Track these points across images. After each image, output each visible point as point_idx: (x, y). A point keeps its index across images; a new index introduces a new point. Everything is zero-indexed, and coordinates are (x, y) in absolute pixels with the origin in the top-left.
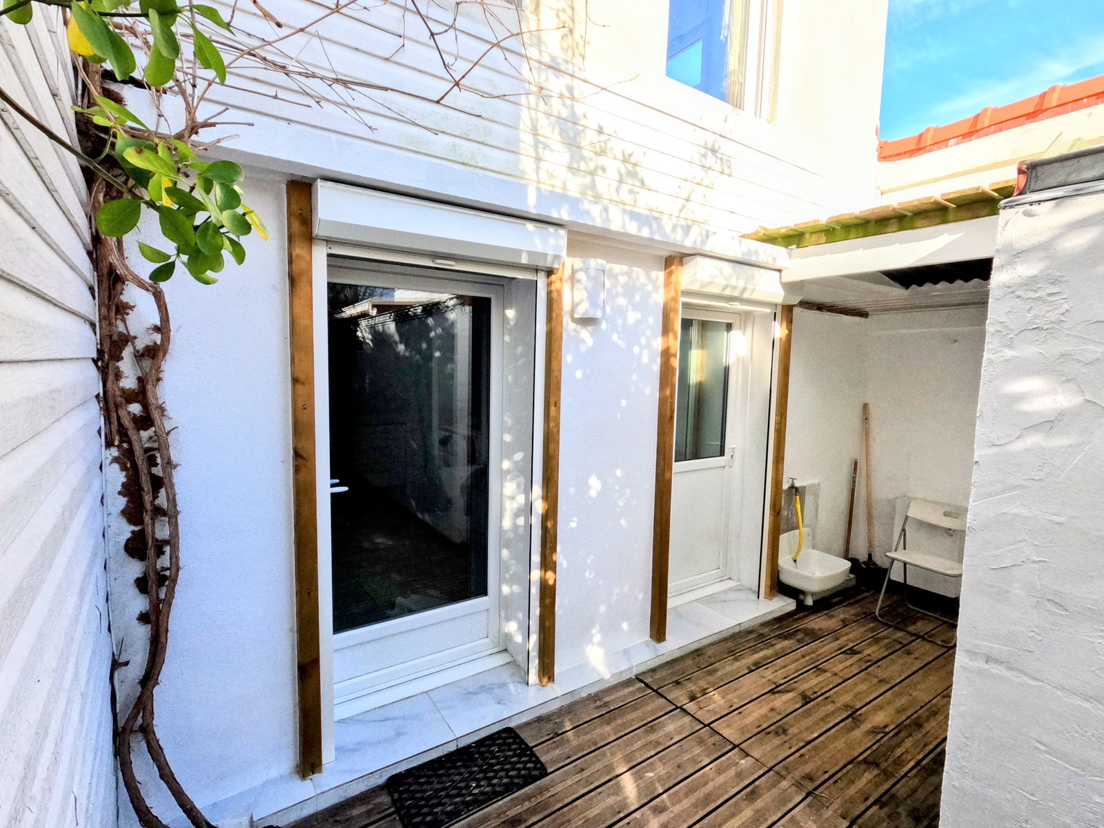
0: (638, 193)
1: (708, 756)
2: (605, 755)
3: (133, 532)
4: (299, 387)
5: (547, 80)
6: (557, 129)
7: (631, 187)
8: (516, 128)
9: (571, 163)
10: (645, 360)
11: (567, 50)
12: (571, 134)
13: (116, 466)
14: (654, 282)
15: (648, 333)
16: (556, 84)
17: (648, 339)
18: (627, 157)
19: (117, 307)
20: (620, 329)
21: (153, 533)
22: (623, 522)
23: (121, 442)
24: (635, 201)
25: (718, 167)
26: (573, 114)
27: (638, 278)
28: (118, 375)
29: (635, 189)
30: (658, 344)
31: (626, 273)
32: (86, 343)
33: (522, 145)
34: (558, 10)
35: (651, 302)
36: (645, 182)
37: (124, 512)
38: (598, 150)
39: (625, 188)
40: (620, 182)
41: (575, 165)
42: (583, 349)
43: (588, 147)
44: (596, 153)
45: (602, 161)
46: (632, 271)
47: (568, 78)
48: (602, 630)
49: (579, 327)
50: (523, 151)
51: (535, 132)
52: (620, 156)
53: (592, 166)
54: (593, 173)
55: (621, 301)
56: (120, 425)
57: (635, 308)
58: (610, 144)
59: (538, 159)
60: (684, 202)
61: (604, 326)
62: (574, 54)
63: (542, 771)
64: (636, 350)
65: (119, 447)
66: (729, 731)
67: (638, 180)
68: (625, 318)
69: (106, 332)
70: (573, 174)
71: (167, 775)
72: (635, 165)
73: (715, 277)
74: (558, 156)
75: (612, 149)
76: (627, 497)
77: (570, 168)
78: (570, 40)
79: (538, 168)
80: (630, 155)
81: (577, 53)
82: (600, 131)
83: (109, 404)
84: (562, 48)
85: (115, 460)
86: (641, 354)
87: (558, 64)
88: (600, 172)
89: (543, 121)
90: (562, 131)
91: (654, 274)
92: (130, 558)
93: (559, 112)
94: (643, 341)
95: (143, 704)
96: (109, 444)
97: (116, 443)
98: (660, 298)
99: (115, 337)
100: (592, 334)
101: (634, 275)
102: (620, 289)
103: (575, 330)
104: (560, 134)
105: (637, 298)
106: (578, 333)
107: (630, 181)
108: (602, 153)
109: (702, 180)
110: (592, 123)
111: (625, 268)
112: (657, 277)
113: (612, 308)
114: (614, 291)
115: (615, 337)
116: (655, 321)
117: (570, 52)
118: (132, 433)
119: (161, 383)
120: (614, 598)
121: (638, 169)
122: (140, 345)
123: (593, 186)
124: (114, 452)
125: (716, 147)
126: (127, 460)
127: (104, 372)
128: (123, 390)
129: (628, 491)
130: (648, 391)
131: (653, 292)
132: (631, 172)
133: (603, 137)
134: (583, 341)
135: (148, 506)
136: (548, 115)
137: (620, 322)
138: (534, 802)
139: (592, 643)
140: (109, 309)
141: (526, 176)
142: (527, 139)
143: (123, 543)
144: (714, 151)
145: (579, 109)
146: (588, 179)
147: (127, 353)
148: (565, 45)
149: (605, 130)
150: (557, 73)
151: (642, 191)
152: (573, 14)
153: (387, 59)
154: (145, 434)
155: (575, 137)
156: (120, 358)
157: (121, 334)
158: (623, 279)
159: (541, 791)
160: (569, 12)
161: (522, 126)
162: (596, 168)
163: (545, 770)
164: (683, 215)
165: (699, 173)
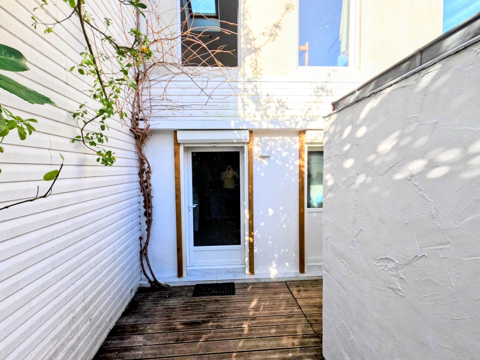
0: (285, 112)
1: (286, 305)
2: (254, 296)
3: (145, 211)
4: (176, 179)
5: (247, 86)
6: (251, 99)
7: (282, 110)
8: (237, 102)
9: (257, 108)
10: (292, 168)
11: (255, 74)
12: (256, 99)
13: (142, 196)
14: (294, 141)
15: (292, 159)
16: (250, 86)
17: (292, 161)
18: (280, 101)
19: (143, 163)
20: (279, 159)
21: (148, 211)
22: (284, 226)
23: (143, 191)
24: (284, 115)
25: (325, 94)
26: (257, 93)
27: (287, 140)
28: (143, 177)
29: (284, 111)
30: (297, 162)
31: (281, 139)
32: (136, 171)
33: (238, 107)
34: (251, 64)
35: (293, 148)
36: (288, 107)
37: (144, 206)
38: (267, 101)
39: (279, 111)
40: (277, 109)
41: (258, 108)
42: (264, 166)
43: (263, 102)
44: (267, 103)
45: (269, 105)
46: (284, 138)
47: (255, 83)
48: (276, 263)
49: (262, 159)
50: (239, 109)
51: (243, 102)
52: (277, 101)
53: (265, 107)
54: (266, 109)
55: (279, 149)
56: (143, 188)
57: (286, 151)
58: (272, 99)
59: (244, 110)
60: (308, 110)
61: (272, 158)
62: (257, 75)
63: (233, 294)
64: (287, 165)
65: (143, 192)
66: (300, 302)
67: (285, 107)
68: (281, 154)
69: (141, 168)
70: (258, 111)
71: (149, 265)
72: (284, 102)
73: (317, 137)
74: (252, 106)
75: (273, 100)
76: (286, 217)
77: (256, 110)
78: (255, 71)
79: (244, 112)
80: (281, 100)
81: (258, 74)
82: (268, 95)
83: (141, 183)
84: (253, 74)
85: (142, 195)
86: (289, 167)
87: (250, 80)
88: (268, 108)
89: (246, 98)
90: (253, 99)
91: (294, 138)
92: (145, 216)
93: (251, 94)
94: (290, 162)
95: (146, 248)
96: (141, 192)
97: (142, 191)
98: (298, 146)
99: (142, 169)
100: (267, 161)
101: (285, 140)
102: (278, 145)
103: (260, 160)
104: (252, 100)
105: (286, 147)
106: (262, 161)
107: (281, 108)
108: (269, 102)
109: (317, 101)
110: (264, 94)
111: (281, 138)
112: (296, 139)
113: (276, 152)
114: (276, 146)
115: (277, 161)
116: (295, 154)
117: (256, 75)
118: (145, 189)
119: (151, 179)
120: (282, 253)
121: (285, 104)
122: (146, 171)
123: (266, 113)
124: (142, 193)
125: (323, 87)
126: (144, 195)
127: (140, 176)
128: (144, 180)
129: (286, 215)
130: (293, 180)
131: (294, 144)
132: (282, 105)
133: (269, 97)
134: (264, 163)
135: (147, 205)
136: (248, 96)
137: (279, 156)
138: (225, 298)
139: (272, 267)
140: (141, 163)
141: (240, 116)
142: (240, 105)
143: (144, 213)
144: (322, 89)
145: (259, 91)
146: (264, 111)
147: (144, 172)
148: (254, 73)
149: (269, 95)
150: (250, 82)
151: (287, 111)
152: (256, 63)
153: (198, 95)
154: (147, 190)
155: (258, 100)
156: (143, 174)
157: (143, 169)
158: (279, 142)
159: (229, 297)
160: (255, 63)
161: (238, 101)
162: (266, 108)
163: (235, 294)
164: (308, 115)
165: (314, 98)
